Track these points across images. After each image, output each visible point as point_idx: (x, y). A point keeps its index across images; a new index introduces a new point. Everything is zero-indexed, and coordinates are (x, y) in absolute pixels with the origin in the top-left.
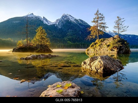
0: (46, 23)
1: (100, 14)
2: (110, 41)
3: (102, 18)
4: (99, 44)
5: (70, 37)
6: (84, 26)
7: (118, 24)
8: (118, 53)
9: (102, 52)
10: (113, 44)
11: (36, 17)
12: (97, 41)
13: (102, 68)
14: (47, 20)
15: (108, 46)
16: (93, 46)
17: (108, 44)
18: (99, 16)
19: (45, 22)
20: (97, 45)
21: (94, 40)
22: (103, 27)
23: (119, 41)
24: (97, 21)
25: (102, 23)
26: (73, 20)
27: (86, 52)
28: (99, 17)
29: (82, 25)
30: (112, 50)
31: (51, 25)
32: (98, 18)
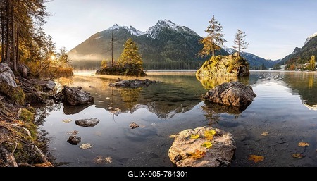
0: (135, 33)
1: (217, 22)
2: (228, 60)
3: (219, 28)
4: (215, 63)
5: (170, 52)
6: (191, 36)
7: (239, 39)
9: (220, 75)
10: (233, 64)
11: (121, 28)
12: (212, 59)
13: (238, 100)
14: (135, 30)
15: (227, 66)
16: (206, 66)
17: (227, 63)
18: (215, 25)
19: (133, 33)
20: (213, 65)
21: (209, 58)
22: (221, 40)
23: (239, 61)
24: (213, 31)
25: (219, 35)
26: (174, 27)
27: (197, 75)
28: (214, 27)
30: (231, 72)
31: (141, 36)
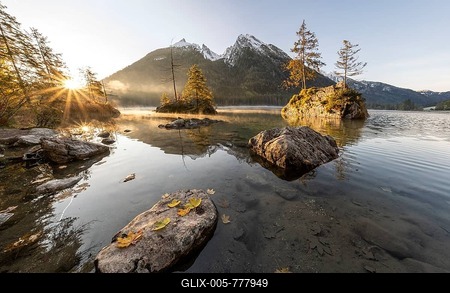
0: (209, 57)
1: (309, 33)
2: (328, 93)
3: (313, 43)
4: (306, 98)
5: (251, 83)
7: (346, 58)
8: (343, 118)
9: (313, 115)
10: (334, 99)
11: (190, 47)
12: (302, 92)
14: (209, 52)
15: (324, 103)
16: (295, 101)
17: (324, 99)
18: (307, 37)
19: (206, 56)
20: (303, 101)
21: (298, 91)
22: (315, 63)
23: (345, 95)
24: (303, 49)
25: (313, 55)
26: (257, 47)
27: (282, 113)
28: (307, 40)
29: (276, 58)
30: (331, 112)
31: (217, 61)
32: (304, 43)
